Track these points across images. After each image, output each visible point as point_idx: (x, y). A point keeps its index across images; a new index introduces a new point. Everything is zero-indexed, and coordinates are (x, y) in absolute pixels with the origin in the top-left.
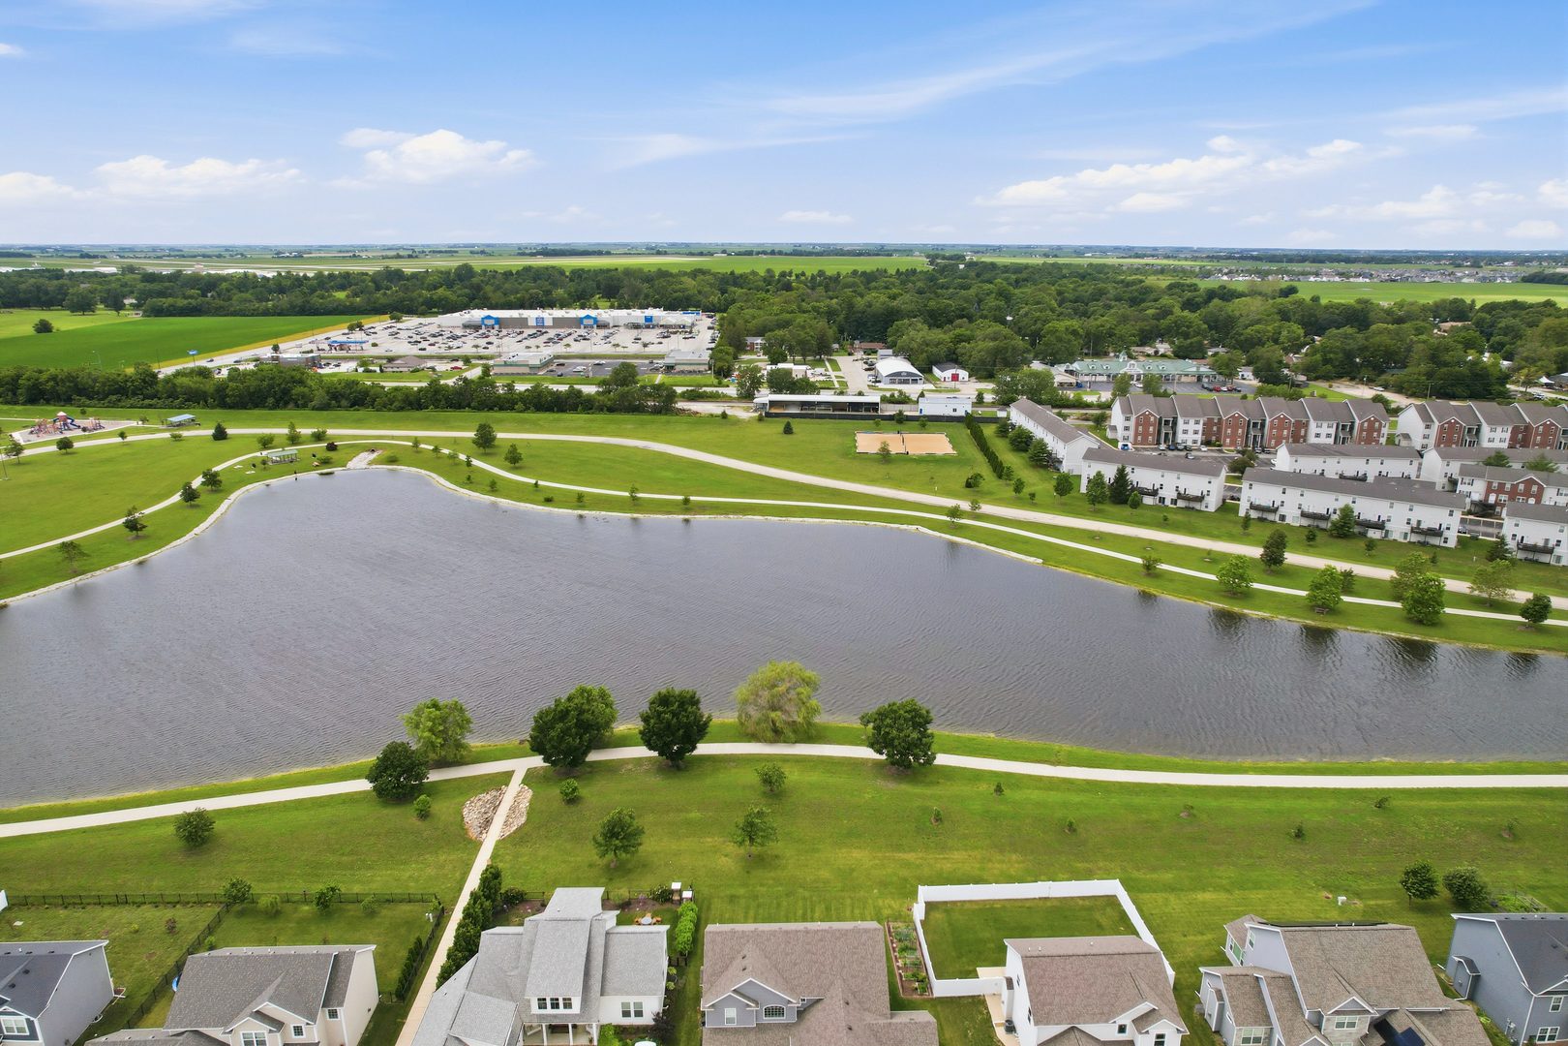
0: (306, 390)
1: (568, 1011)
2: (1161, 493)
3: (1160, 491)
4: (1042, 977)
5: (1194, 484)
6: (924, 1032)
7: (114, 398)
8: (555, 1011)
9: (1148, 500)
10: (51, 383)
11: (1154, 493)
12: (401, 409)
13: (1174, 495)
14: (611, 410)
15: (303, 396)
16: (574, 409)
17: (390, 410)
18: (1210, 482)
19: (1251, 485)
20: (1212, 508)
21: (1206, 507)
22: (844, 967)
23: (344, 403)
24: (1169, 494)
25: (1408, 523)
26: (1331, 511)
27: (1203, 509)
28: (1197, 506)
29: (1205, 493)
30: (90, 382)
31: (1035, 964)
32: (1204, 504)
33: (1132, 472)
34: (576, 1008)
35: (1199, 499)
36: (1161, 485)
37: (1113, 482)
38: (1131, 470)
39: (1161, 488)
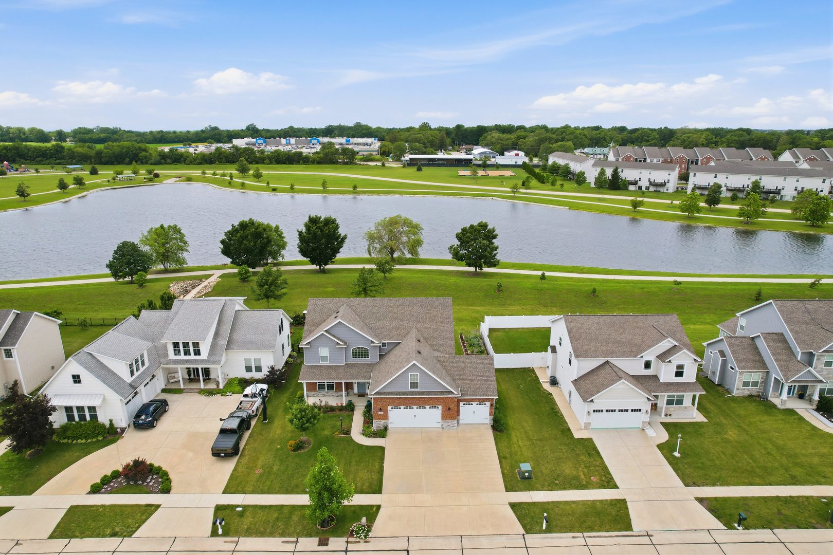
0: (148, 154)
1: (197, 357)
2: (640, 183)
3: (639, 182)
4: (580, 328)
5: (659, 176)
6: (483, 362)
7: (39, 159)
8: (187, 357)
9: (632, 188)
11: (635, 183)
12: (200, 163)
13: (648, 184)
14: (319, 163)
15: (146, 157)
16: (298, 162)
17: (194, 164)
18: (669, 174)
19: (695, 174)
20: (671, 191)
21: (667, 190)
22: (419, 322)
23: (169, 161)
24: (644, 183)
25: (796, 190)
26: (745, 186)
27: (665, 191)
28: (662, 190)
29: (666, 181)
30: (26, 151)
31: (574, 320)
32: (666, 189)
33: (622, 172)
34: (204, 354)
35: (663, 185)
36: (640, 178)
37: (610, 178)
38: (621, 171)
39: (640, 180)
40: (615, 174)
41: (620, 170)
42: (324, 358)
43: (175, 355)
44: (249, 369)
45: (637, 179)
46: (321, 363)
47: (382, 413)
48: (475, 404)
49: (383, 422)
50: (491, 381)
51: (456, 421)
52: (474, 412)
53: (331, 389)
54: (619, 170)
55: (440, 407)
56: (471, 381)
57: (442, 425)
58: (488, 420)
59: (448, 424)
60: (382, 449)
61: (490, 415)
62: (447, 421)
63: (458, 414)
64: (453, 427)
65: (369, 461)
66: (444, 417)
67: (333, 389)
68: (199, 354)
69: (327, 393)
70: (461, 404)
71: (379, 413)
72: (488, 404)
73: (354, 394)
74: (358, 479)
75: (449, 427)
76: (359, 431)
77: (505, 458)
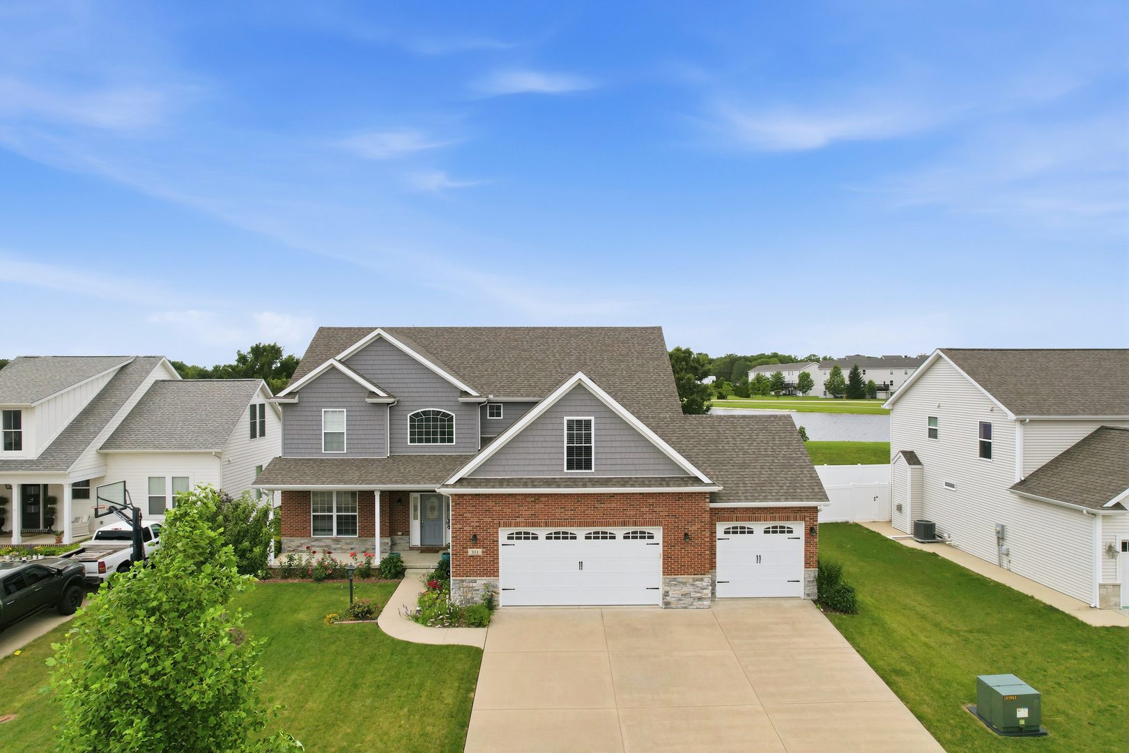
1: (13, 454)
3: (891, 387)
6: (765, 428)
11: (885, 388)
33: (864, 374)
34: (32, 447)
36: (892, 382)
37: (847, 382)
38: (862, 372)
39: (892, 385)
40: (855, 376)
41: (860, 371)
42: (333, 438)
44: (157, 506)
45: (888, 383)
46: (325, 453)
47: (479, 552)
48: (758, 527)
49: (481, 582)
50: (801, 467)
51: (707, 579)
52: (759, 558)
53: (347, 532)
54: (859, 371)
55: (658, 533)
56: (744, 466)
57: (666, 594)
58: (802, 584)
59: (685, 589)
60: (475, 655)
61: (808, 564)
62: (681, 578)
63: (713, 566)
64: (700, 599)
65: (421, 686)
66: (672, 566)
67: (354, 532)
68: (18, 446)
69: (337, 541)
70: (720, 528)
71: (471, 552)
72: (799, 529)
73: (412, 549)
75: (687, 601)
76: (403, 610)
77: (898, 672)
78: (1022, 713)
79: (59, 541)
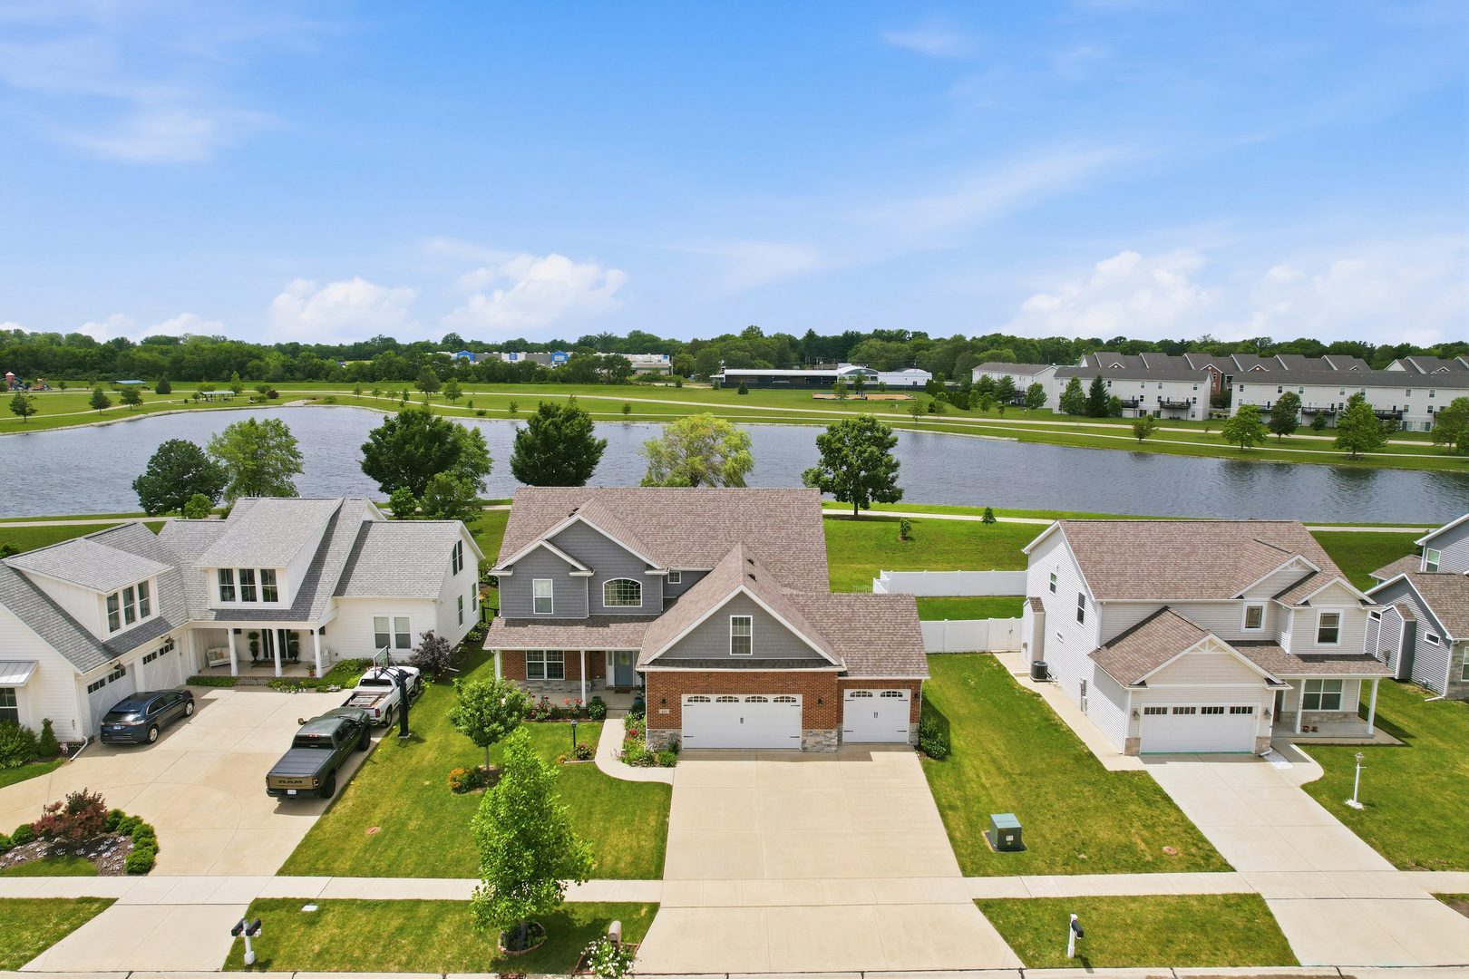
0: (263, 364)
1: (270, 606)
2: (1142, 406)
3: (1141, 404)
4: (1099, 544)
5: (1177, 392)
6: (892, 607)
7: (70, 371)
8: (249, 605)
9: (1128, 413)
10: (11, 357)
11: (1134, 404)
12: (354, 380)
13: (1156, 406)
14: (564, 381)
15: (258, 368)
17: (343, 381)
18: (1195, 388)
19: (1242, 387)
20: (1199, 417)
21: (1193, 416)
22: (751, 531)
23: (298, 375)
24: (1150, 405)
25: (1430, 411)
26: (1336, 406)
27: (1190, 418)
28: (1183, 416)
29: (1191, 400)
30: (50, 357)
31: (1085, 529)
32: (1190, 415)
33: (1109, 386)
34: (285, 600)
35: (1185, 407)
36: (1142, 397)
37: (1088, 396)
38: (1107, 384)
39: (1142, 400)
40: (1097, 389)
41: (1105, 382)
42: (543, 604)
43: (224, 599)
44: (382, 641)
45: (1137, 398)
46: (537, 614)
47: (667, 711)
48: (876, 693)
49: (668, 732)
50: (914, 645)
51: (834, 733)
52: (876, 714)
53: (555, 676)
54: (1103, 382)
55: (799, 698)
56: (869, 643)
57: (804, 742)
58: (908, 734)
59: (818, 739)
60: (667, 789)
61: (912, 720)
62: (815, 731)
63: (840, 719)
64: (829, 746)
65: (634, 813)
66: (809, 722)
67: (561, 676)
68: (275, 599)
69: (547, 683)
70: (847, 693)
71: (661, 711)
72: (907, 693)
73: (609, 688)
74: (607, 848)
75: (819, 747)
76: (613, 752)
77: (952, 808)
78: (1010, 838)
79: (312, 674)
